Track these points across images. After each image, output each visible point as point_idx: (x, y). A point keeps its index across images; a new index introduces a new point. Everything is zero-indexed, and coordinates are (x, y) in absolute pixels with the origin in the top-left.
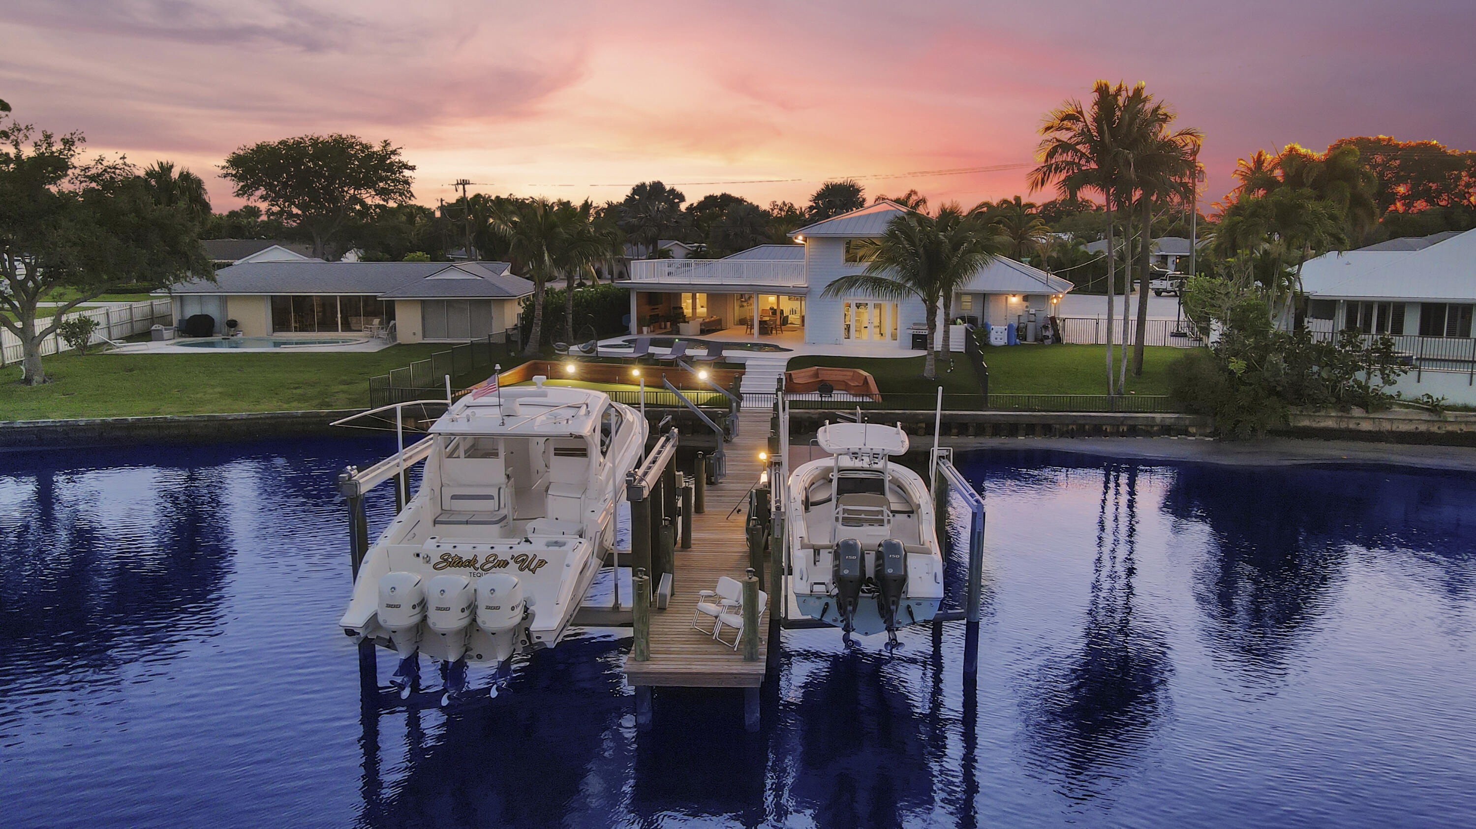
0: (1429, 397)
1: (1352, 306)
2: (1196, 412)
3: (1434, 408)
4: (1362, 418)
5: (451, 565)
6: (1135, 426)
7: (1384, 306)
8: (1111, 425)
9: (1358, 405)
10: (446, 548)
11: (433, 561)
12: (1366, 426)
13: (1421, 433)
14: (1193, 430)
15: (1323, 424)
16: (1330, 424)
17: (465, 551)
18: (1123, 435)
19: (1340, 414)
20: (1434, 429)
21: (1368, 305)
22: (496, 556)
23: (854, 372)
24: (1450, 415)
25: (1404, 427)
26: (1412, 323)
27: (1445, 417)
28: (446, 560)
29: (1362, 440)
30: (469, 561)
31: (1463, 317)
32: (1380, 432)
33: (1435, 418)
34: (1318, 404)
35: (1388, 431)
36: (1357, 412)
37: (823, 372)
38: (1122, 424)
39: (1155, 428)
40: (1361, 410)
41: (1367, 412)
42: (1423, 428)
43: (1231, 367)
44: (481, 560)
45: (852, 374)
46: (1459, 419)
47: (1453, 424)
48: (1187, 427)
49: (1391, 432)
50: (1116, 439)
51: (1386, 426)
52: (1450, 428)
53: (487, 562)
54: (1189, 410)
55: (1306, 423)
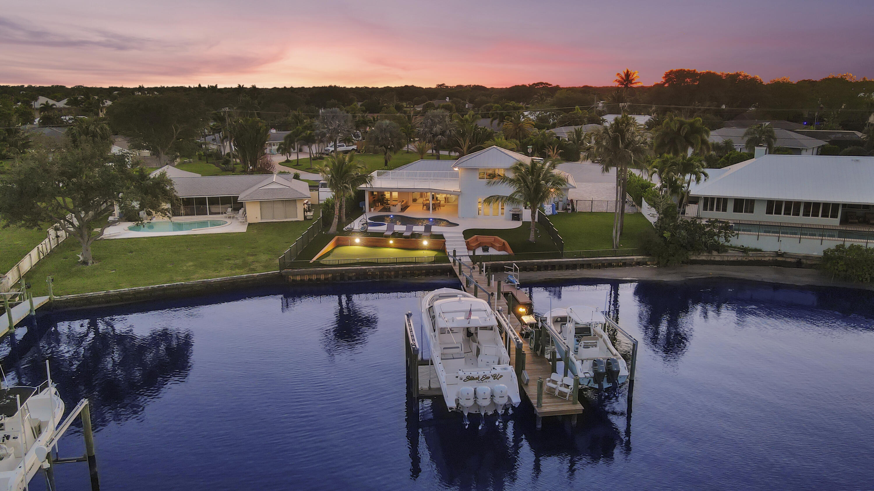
0: (743, 246)
1: (706, 199)
2: (650, 255)
3: (745, 250)
4: (717, 255)
5: (470, 380)
6: (625, 263)
7: (719, 199)
8: (616, 263)
9: (716, 250)
10: (468, 374)
11: (463, 379)
12: (718, 259)
13: (739, 261)
14: (649, 263)
15: (701, 258)
16: (704, 258)
17: (474, 374)
18: (621, 266)
19: (708, 254)
20: (744, 259)
21: (713, 199)
22: (486, 375)
23: (495, 238)
24: (750, 253)
25: (732, 259)
26: (730, 206)
27: (749, 254)
28: (468, 378)
29: (716, 264)
30: (477, 378)
31: (751, 204)
32: (723, 261)
33: (745, 255)
34: (699, 251)
35: (726, 261)
36: (715, 253)
37: (480, 238)
38: (621, 262)
39: (634, 263)
40: (716, 252)
41: (719, 253)
42: (740, 259)
43: (664, 235)
44: (481, 377)
45: (494, 239)
46: (754, 255)
47: (752, 257)
48: (646, 262)
49: (728, 261)
50: (617, 268)
51: (726, 259)
52: (750, 259)
53: (483, 377)
54: (647, 255)
55: (694, 258)
